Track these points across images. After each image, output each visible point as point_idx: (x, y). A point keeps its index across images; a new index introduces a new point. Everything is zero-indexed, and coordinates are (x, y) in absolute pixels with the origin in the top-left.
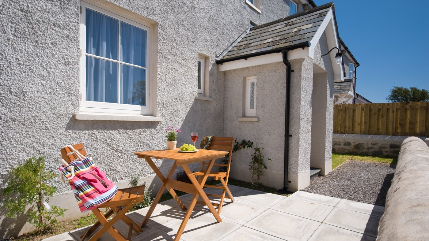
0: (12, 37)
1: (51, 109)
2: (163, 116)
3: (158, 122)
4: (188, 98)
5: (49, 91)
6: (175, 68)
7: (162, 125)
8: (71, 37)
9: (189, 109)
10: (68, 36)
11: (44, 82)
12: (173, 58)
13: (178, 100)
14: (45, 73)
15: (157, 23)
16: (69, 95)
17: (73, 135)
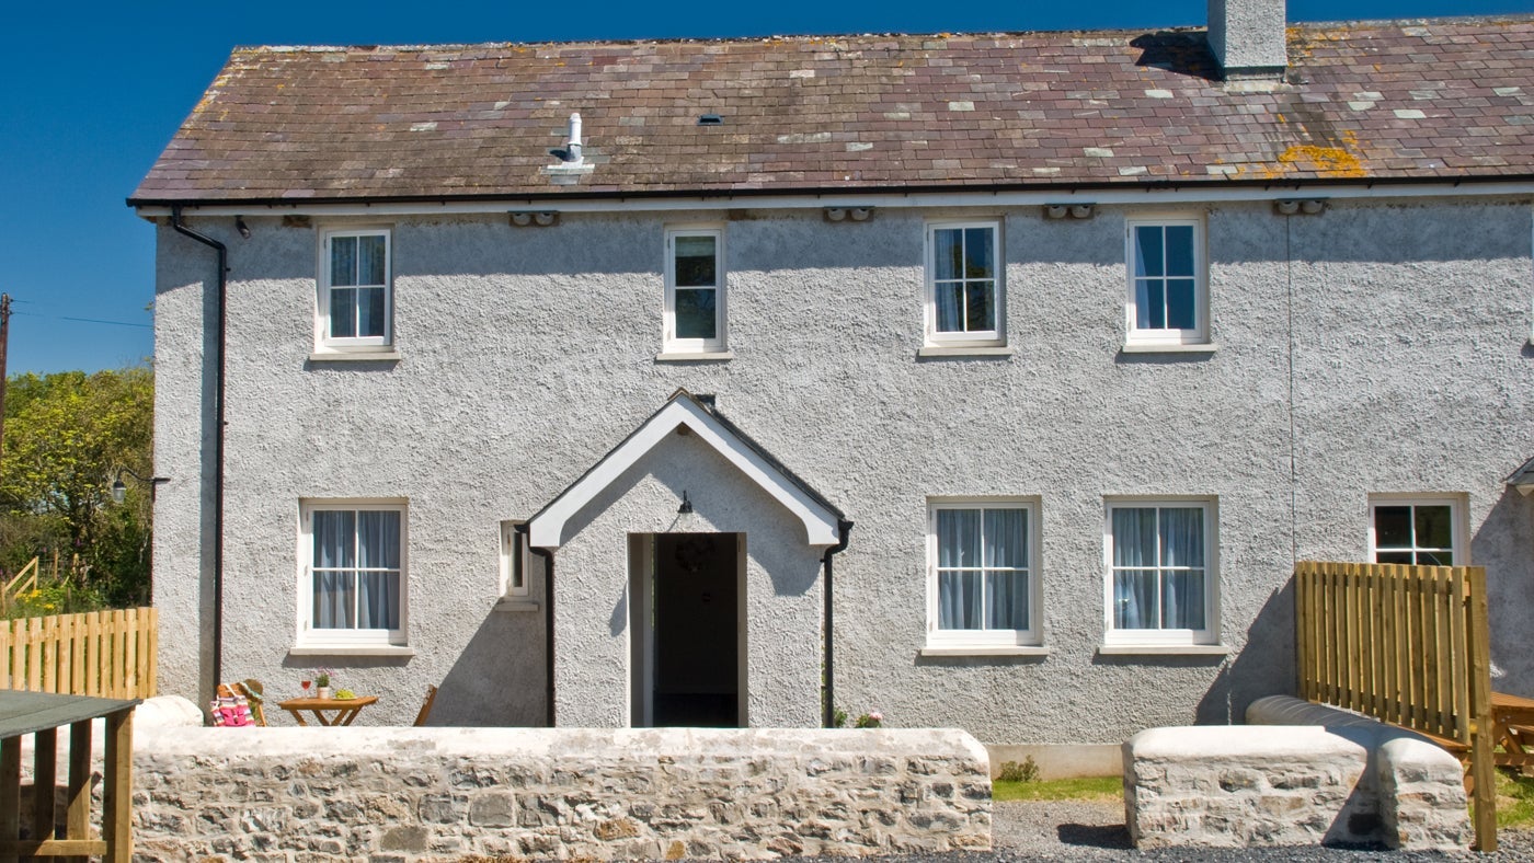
0: (237, 573)
1: (269, 643)
2: (419, 645)
3: (410, 657)
4: (475, 610)
5: (267, 623)
6: (444, 561)
7: (417, 661)
8: (288, 558)
9: (475, 630)
10: (285, 558)
11: (262, 614)
12: (439, 547)
13: (452, 617)
14: (264, 605)
15: (407, 498)
16: (286, 625)
17: (291, 673)
